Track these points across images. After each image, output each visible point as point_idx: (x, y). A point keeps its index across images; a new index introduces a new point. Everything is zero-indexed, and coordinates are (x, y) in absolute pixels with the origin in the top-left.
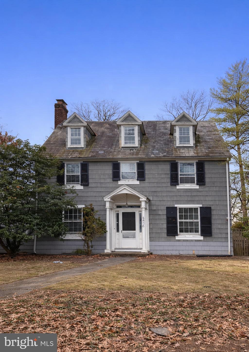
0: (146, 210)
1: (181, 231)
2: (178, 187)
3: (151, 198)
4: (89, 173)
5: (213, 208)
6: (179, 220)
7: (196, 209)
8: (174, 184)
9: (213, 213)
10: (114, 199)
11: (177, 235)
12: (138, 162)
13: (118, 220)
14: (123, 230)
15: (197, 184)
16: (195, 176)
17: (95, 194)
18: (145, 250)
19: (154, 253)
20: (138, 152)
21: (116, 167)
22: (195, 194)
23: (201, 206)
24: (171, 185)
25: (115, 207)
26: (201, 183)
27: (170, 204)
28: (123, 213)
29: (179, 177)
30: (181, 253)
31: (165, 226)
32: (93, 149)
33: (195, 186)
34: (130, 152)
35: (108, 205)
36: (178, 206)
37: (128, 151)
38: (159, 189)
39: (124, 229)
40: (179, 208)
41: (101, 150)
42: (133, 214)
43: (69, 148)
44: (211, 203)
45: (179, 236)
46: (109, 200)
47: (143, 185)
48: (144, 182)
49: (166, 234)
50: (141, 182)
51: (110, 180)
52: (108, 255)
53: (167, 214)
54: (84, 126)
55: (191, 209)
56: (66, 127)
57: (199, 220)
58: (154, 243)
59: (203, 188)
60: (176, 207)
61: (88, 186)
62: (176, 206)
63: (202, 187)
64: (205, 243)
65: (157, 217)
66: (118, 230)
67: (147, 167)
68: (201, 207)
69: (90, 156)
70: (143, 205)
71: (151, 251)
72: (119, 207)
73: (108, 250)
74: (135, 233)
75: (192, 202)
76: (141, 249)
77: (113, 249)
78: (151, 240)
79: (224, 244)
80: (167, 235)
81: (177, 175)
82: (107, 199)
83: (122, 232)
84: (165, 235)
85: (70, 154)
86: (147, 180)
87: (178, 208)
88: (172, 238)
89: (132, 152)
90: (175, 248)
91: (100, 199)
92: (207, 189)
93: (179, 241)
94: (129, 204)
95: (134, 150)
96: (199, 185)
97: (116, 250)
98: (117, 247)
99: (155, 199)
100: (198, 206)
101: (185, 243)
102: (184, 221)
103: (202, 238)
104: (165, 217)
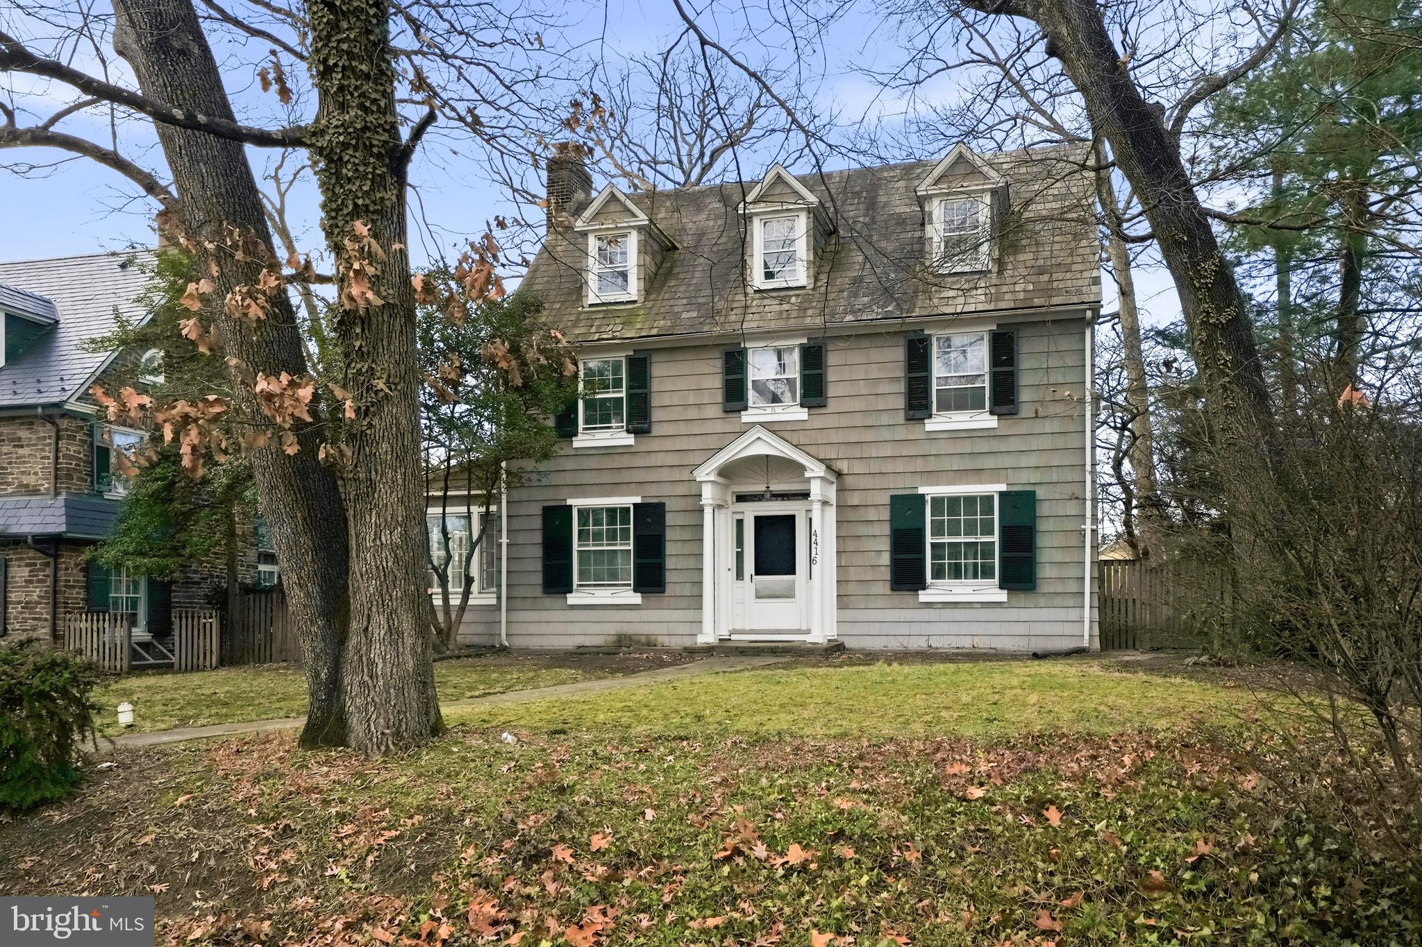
0: (827, 508)
1: (938, 574)
2: (930, 425)
3: (843, 466)
4: (654, 389)
5: (1041, 493)
6: (929, 539)
7: (987, 500)
8: (918, 414)
9: (1044, 509)
10: (727, 472)
11: (924, 589)
12: (805, 341)
13: (740, 542)
14: (757, 573)
15: (992, 413)
16: (987, 385)
17: (670, 460)
18: (820, 635)
19: (850, 643)
20: (806, 305)
21: (735, 362)
22: (983, 446)
23: (1003, 487)
24: (907, 420)
25: (730, 498)
26: (1004, 409)
27: (902, 486)
28: (758, 519)
29: (935, 388)
30: (935, 642)
31: (886, 559)
32: (665, 303)
33: (985, 420)
34: (777, 308)
35: (708, 495)
36: (930, 491)
37: (774, 307)
38: (870, 436)
39: (759, 571)
40: (933, 499)
41: (688, 307)
42: (789, 522)
43: (591, 306)
44: (1035, 477)
45: (928, 591)
46: (712, 478)
47: (819, 422)
48: (823, 411)
49: (888, 586)
50: (814, 411)
51: (715, 411)
52: (709, 650)
53: (891, 521)
54: (640, 229)
55: (971, 500)
56: (584, 234)
57: (996, 538)
58: (849, 615)
59: (1010, 427)
60: (923, 496)
61: (650, 432)
62: (921, 490)
63: (1008, 422)
64: (1013, 614)
65: (863, 530)
66: (740, 575)
67: (833, 358)
68: (1001, 494)
69: (654, 332)
70: (816, 489)
71: (841, 639)
72: (741, 498)
73: (707, 637)
74: (794, 582)
75: (977, 474)
76: (808, 632)
77: (724, 633)
78: (841, 606)
79: (1073, 614)
80: (893, 589)
81: (926, 380)
82: (706, 473)
83: (752, 582)
84: (885, 588)
85: (593, 330)
86: (833, 406)
87: (928, 498)
88: (906, 597)
89: (786, 307)
90: (916, 629)
91: (685, 475)
92: (1024, 428)
93: (929, 605)
94: (776, 487)
95: (793, 300)
96: (999, 415)
97: (734, 637)
98: (739, 627)
99: (858, 468)
100: (994, 488)
101: (947, 614)
102: (946, 539)
103: (1002, 596)
104: (886, 529)
